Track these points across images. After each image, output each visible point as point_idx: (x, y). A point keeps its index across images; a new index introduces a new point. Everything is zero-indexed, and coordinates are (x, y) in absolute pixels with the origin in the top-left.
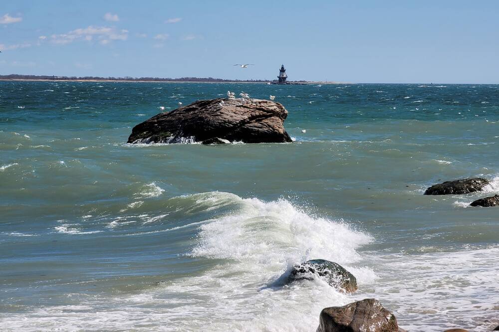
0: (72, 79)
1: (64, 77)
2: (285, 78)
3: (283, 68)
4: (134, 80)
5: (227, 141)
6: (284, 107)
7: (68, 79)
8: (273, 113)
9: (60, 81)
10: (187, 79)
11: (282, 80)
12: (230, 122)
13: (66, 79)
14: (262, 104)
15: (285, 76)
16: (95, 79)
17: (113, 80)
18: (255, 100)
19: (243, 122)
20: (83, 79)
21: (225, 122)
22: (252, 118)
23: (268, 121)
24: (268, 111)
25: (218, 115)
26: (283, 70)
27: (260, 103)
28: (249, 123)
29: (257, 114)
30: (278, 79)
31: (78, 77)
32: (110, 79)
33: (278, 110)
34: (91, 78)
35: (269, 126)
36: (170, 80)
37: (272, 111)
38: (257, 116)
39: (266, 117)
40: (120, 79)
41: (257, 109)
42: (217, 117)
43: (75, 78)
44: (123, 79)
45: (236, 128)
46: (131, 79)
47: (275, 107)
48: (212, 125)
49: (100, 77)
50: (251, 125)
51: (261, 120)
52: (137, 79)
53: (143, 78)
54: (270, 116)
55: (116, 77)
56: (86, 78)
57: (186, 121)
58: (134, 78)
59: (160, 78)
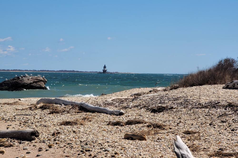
0: (8, 70)
1: (3, 70)
2: (106, 71)
3: (105, 66)
4: (37, 71)
5: (25, 90)
6: (45, 79)
7: (6, 70)
8: (41, 81)
9: (2, 71)
10: (62, 71)
11: (105, 71)
12: (26, 83)
13: (4, 70)
14: (38, 78)
15: (106, 70)
16: (18, 70)
17: (27, 71)
18: (36, 77)
19: (31, 83)
20: (13, 70)
21: (25, 83)
22: (34, 82)
23: (39, 83)
24: (39, 80)
25: (22, 81)
26: (105, 67)
27: (37, 77)
28: (33, 83)
29: (36, 81)
30: (103, 71)
31: (10, 70)
32: (26, 70)
33: (43, 79)
34: (17, 70)
35: (39, 85)
36: (54, 71)
37: (41, 80)
38: (35, 82)
39: (39, 82)
40: (30, 71)
41: (36, 79)
42: (22, 82)
43: (9, 70)
44: (32, 71)
45: (28, 85)
46: (36, 71)
47: (42, 79)
48: (20, 84)
49: (21, 70)
50: (33, 84)
51: (37, 83)
52: (38, 71)
53: (41, 70)
54: (40, 81)
55: (28, 70)
56: (14, 70)
57: (12, 83)
58: (37, 70)
59: (49, 70)
